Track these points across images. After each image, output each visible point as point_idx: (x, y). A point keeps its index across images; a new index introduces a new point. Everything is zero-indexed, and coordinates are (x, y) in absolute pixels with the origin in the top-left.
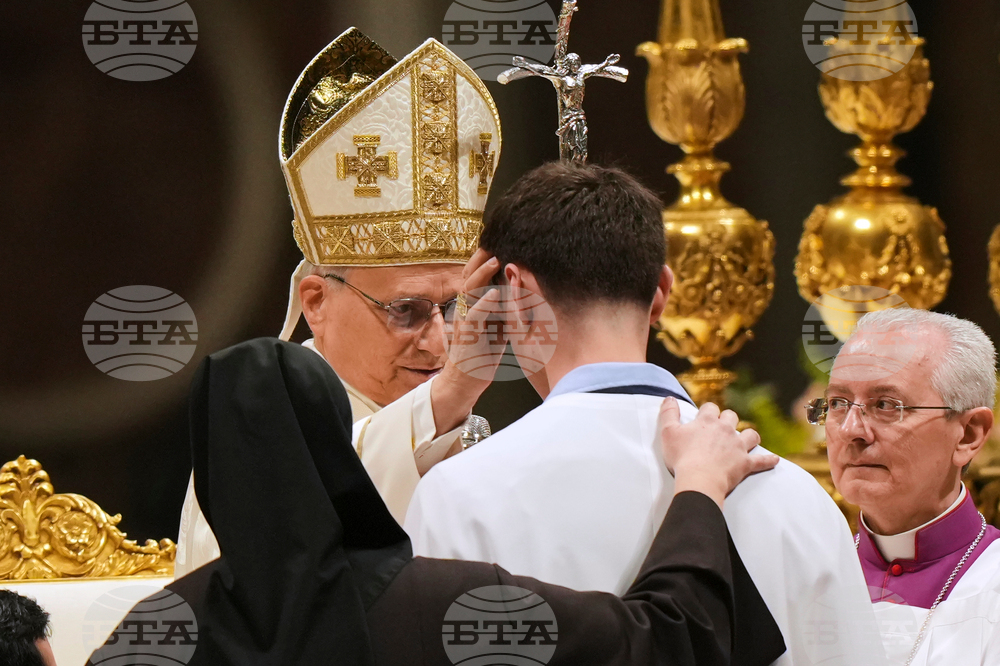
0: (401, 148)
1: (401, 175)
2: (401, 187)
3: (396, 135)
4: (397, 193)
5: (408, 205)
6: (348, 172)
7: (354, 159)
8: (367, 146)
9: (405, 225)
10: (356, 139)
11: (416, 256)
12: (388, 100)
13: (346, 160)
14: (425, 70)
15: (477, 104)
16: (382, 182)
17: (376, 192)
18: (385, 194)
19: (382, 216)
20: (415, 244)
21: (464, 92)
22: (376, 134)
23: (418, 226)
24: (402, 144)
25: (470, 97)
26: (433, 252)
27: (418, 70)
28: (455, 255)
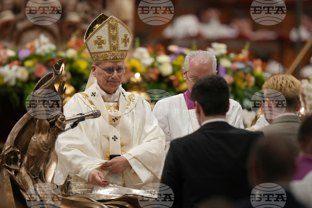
0: (106, 38)
1: (106, 44)
2: (107, 46)
3: (105, 36)
4: (106, 47)
5: (108, 50)
6: (96, 43)
7: (97, 41)
8: (99, 38)
9: (108, 54)
10: (97, 37)
11: (110, 60)
12: (103, 29)
13: (96, 41)
14: (111, 22)
15: (123, 28)
16: (103, 45)
17: (101, 47)
18: (104, 48)
19: (103, 52)
20: (110, 57)
21: (120, 26)
22: (101, 35)
23: (110, 54)
24: (106, 37)
25: (121, 27)
26: (113, 59)
27: (109, 22)
28: (119, 59)
